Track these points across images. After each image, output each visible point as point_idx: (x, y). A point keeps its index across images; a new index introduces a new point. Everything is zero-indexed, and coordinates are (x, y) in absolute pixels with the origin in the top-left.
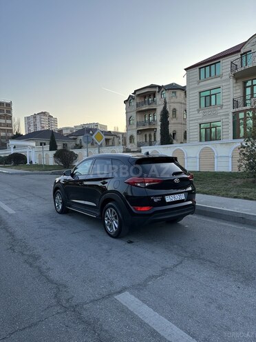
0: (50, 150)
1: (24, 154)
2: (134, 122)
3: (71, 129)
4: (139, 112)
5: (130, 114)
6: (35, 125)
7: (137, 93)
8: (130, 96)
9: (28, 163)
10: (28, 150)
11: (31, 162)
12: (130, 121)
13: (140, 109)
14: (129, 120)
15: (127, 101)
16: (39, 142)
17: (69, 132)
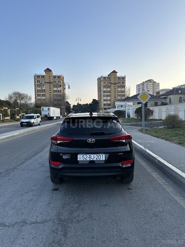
11: (129, 116)
16: (137, 102)
17: (164, 92)
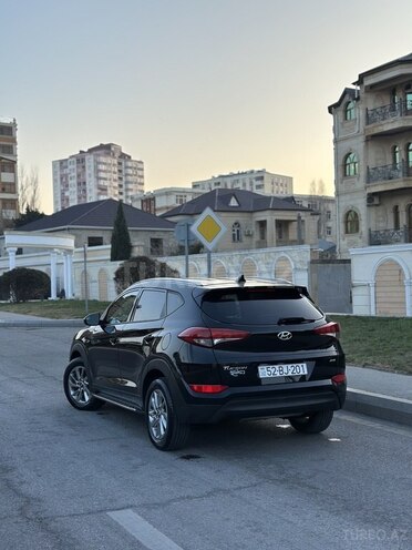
0: (114, 258)
1: (43, 269)
2: (357, 168)
3: (181, 193)
4: (374, 138)
5: (345, 146)
6: (82, 184)
7: (368, 82)
8: (347, 91)
9: (54, 296)
10: (53, 260)
12: (345, 165)
13: (376, 131)
14: (343, 165)
15: (336, 106)
16: (85, 236)
